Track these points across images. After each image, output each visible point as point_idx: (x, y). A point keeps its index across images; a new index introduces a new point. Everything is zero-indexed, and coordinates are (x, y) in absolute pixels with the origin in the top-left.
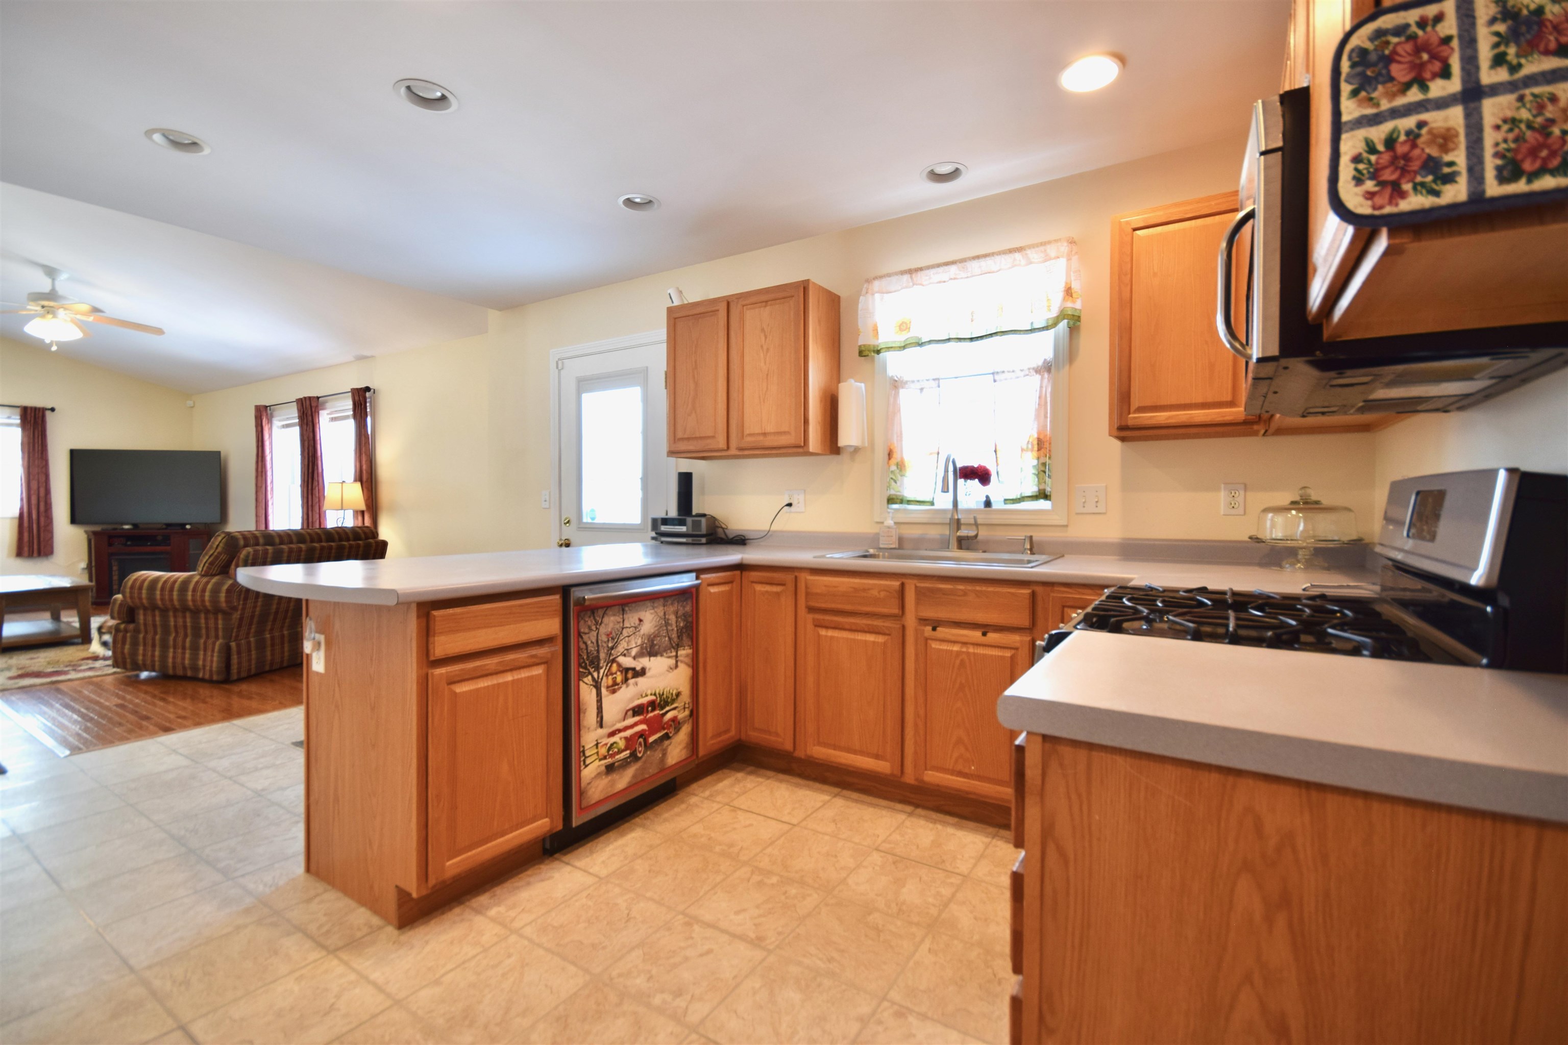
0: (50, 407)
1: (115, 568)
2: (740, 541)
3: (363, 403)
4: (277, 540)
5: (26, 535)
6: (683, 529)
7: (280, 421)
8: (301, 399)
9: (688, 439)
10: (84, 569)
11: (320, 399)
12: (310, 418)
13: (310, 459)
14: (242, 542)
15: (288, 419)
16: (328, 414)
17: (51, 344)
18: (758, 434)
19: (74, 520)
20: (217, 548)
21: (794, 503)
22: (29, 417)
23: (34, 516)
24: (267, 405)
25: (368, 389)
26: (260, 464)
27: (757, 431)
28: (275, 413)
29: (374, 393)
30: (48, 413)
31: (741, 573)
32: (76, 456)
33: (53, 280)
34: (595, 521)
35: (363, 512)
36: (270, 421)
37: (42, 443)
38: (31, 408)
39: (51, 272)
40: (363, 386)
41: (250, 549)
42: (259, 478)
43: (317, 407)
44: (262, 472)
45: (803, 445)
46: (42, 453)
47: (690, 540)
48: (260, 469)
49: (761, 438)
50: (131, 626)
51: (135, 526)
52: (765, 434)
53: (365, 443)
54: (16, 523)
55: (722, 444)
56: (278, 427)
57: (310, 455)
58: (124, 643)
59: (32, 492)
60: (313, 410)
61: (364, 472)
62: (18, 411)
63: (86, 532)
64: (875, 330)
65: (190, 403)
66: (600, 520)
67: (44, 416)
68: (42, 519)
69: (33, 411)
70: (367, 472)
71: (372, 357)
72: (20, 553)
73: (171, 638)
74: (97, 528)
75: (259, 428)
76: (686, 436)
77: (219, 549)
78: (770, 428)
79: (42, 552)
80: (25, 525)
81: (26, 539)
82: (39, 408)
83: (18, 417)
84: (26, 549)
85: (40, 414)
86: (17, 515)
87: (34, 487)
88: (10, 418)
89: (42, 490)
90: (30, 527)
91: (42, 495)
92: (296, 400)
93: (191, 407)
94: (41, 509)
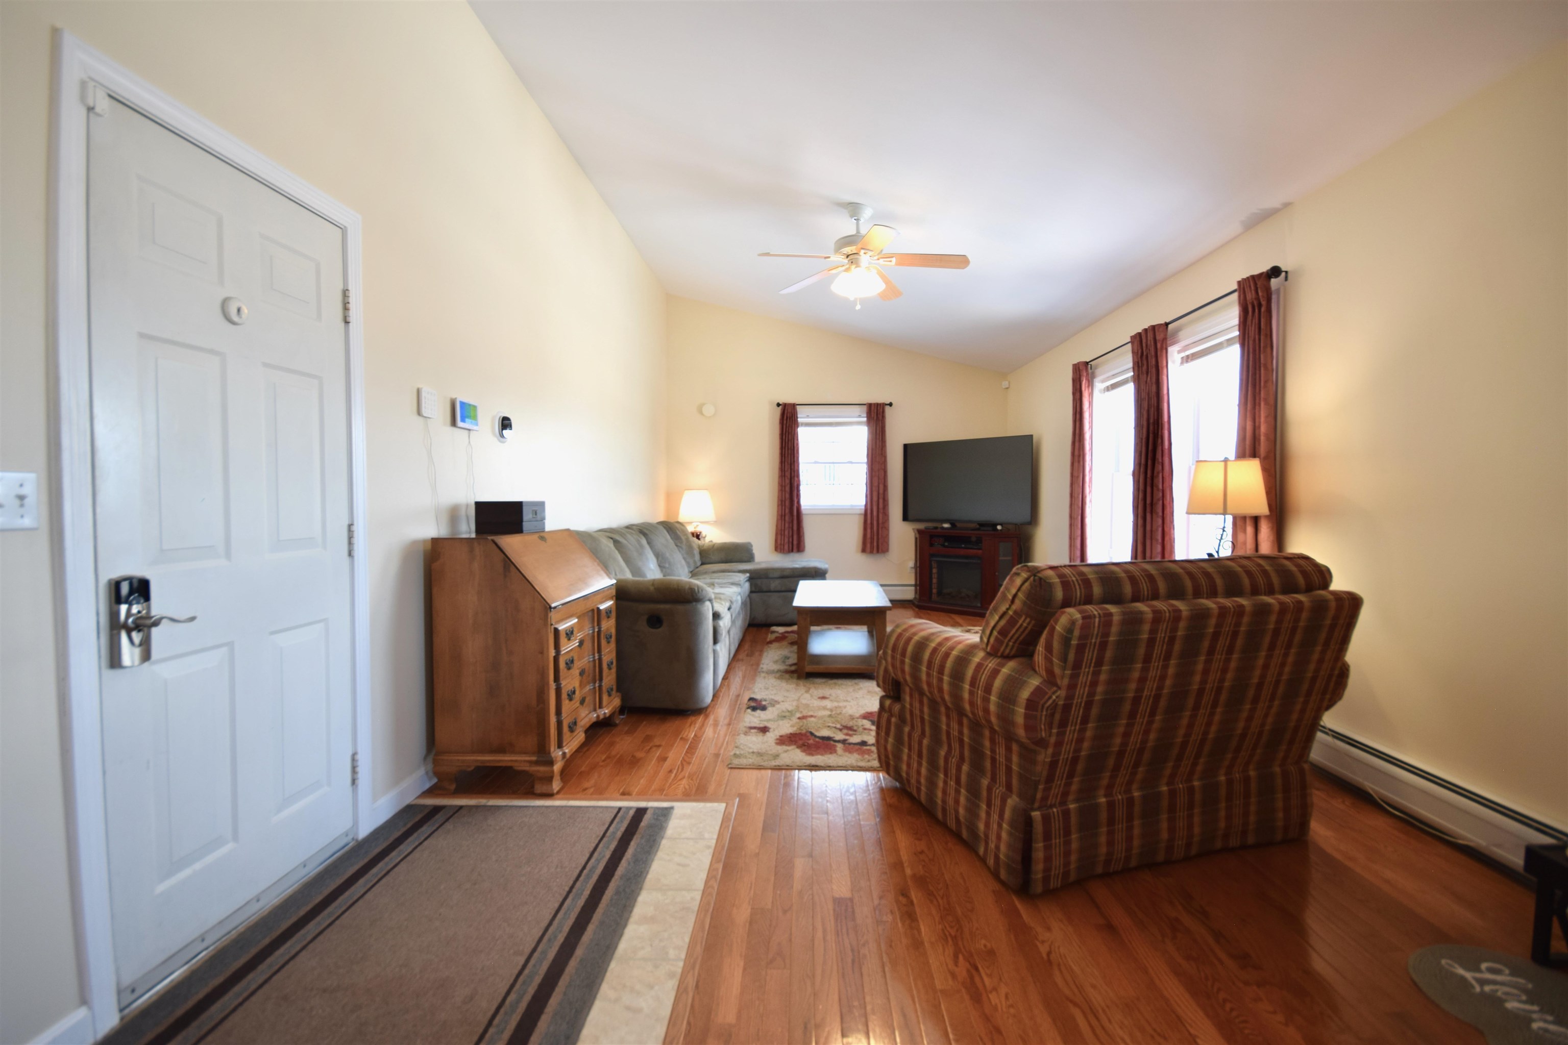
0: (888, 402)
1: (934, 571)
3: (1264, 303)
5: (869, 531)
7: (1103, 381)
8: (1141, 334)
10: (912, 568)
11: (1170, 326)
12: (1153, 362)
13: (1151, 428)
14: (1059, 594)
15: (1114, 376)
16: (1179, 352)
17: (855, 303)
19: (906, 518)
20: (1013, 601)
22: (872, 413)
23: (875, 513)
24: (1088, 361)
25: (1275, 271)
26: (1077, 444)
28: (1098, 372)
29: (1286, 279)
30: (887, 408)
32: (908, 451)
33: (857, 220)
35: (1256, 520)
36: (1091, 384)
37: (882, 439)
38: (874, 404)
39: (853, 209)
40: (1264, 267)
41: (1073, 613)
42: (1076, 464)
43: (1165, 339)
44: (1079, 456)
46: (882, 449)
48: (1076, 453)
50: (897, 708)
51: (953, 525)
53: (1266, 382)
54: (862, 518)
56: (1100, 391)
57: (1151, 421)
58: (887, 734)
59: (874, 489)
60: (1159, 345)
61: (1262, 438)
62: (865, 408)
63: (913, 529)
65: (1005, 384)
67: (883, 412)
68: (881, 516)
69: (876, 406)
70: (1268, 439)
71: (1287, 205)
72: (864, 550)
73: (943, 753)
74: (921, 526)
75: (1078, 395)
77: (1018, 604)
79: (880, 550)
80: (869, 521)
81: (869, 535)
82: (880, 404)
83: (865, 415)
84: (868, 545)
85: (881, 410)
86: (863, 512)
87: (876, 484)
88: (860, 416)
89: (881, 487)
90: (872, 524)
91: (881, 491)
92: (1133, 338)
93: (1007, 388)
94: (881, 506)
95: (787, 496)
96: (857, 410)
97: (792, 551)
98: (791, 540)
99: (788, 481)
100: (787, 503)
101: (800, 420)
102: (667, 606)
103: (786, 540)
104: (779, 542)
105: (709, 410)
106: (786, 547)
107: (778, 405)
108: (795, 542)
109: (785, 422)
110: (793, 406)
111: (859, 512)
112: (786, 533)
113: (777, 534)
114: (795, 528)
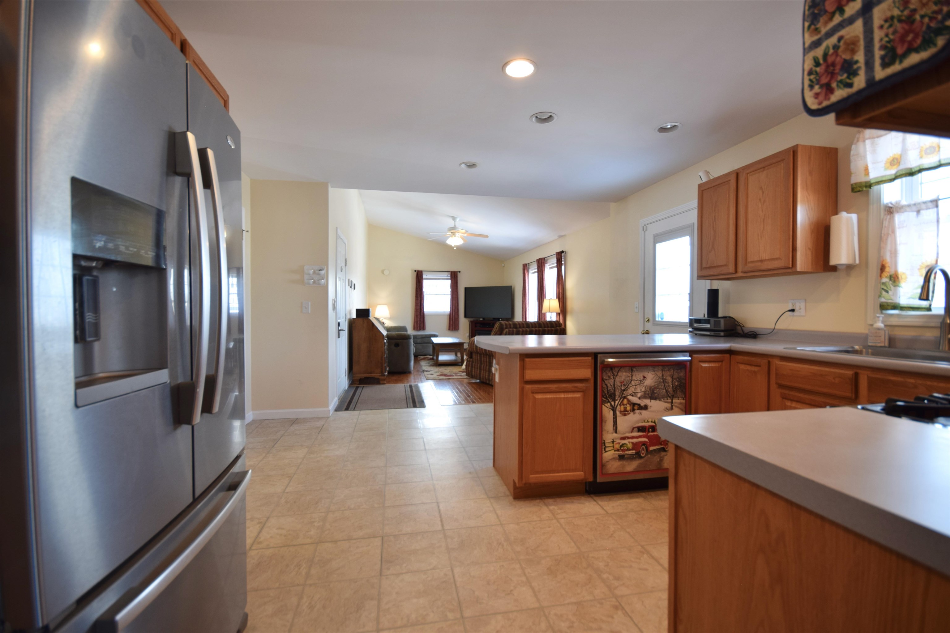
0: (459, 271)
2: (753, 335)
3: (560, 259)
4: (518, 326)
5: (451, 321)
6: (708, 326)
7: (532, 270)
8: (538, 259)
9: (710, 268)
11: (545, 259)
12: (541, 269)
13: (541, 287)
14: (505, 327)
16: (549, 266)
17: (454, 247)
18: (757, 261)
19: (466, 316)
20: (496, 329)
21: (797, 308)
22: (453, 275)
23: (454, 314)
24: (527, 263)
25: (562, 252)
26: (524, 291)
27: (756, 259)
28: (530, 267)
29: (566, 253)
30: (458, 273)
31: (730, 356)
32: (466, 289)
33: (455, 221)
34: (664, 320)
35: (559, 314)
36: (528, 271)
37: (456, 285)
38: (454, 272)
39: (454, 218)
40: (560, 250)
41: (507, 330)
42: (524, 298)
43: (544, 263)
45: (791, 266)
46: (456, 289)
47: (712, 333)
48: (524, 294)
49: (759, 264)
50: (471, 360)
51: (484, 319)
52: (761, 261)
53: (561, 279)
54: (449, 316)
55: (731, 269)
56: (531, 273)
58: (469, 367)
59: (453, 305)
60: (542, 264)
61: (560, 293)
62: (450, 273)
63: (469, 321)
64: (866, 169)
65: (503, 265)
66: (666, 319)
67: (457, 275)
68: (456, 316)
70: (562, 294)
71: (565, 235)
72: (449, 329)
73: (482, 366)
74: (472, 319)
75: (524, 274)
76: (708, 266)
78: (765, 256)
79: (456, 329)
80: (451, 318)
81: (451, 323)
82: (456, 272)
83: (450, 276)
84: (451, 327)
85: (456, 274)
86: (449, 314)
87: (454, 303)
88: (447, 276)
89: (456, 304)
91: (456, 306)
92: (537, 260)
93: (504, 267)
94: (456, 312)
95: (419, 307)
96: (447, 273)
97: (421, 330)
98: (420, 325)
99: (419, 302)
100: (419, 310)
101: (424, 277)
102: (400, 341)
103: (418, 325)
104: (415, 326)
105: (386, 272)
106: (418, 328)
107: (415, 271)
108: (422, 326)
109: (418, 278)
110: (421, 272)
111: (447, 314)
112: (419, 322)
113: (414, 323)
114: (422, 320)
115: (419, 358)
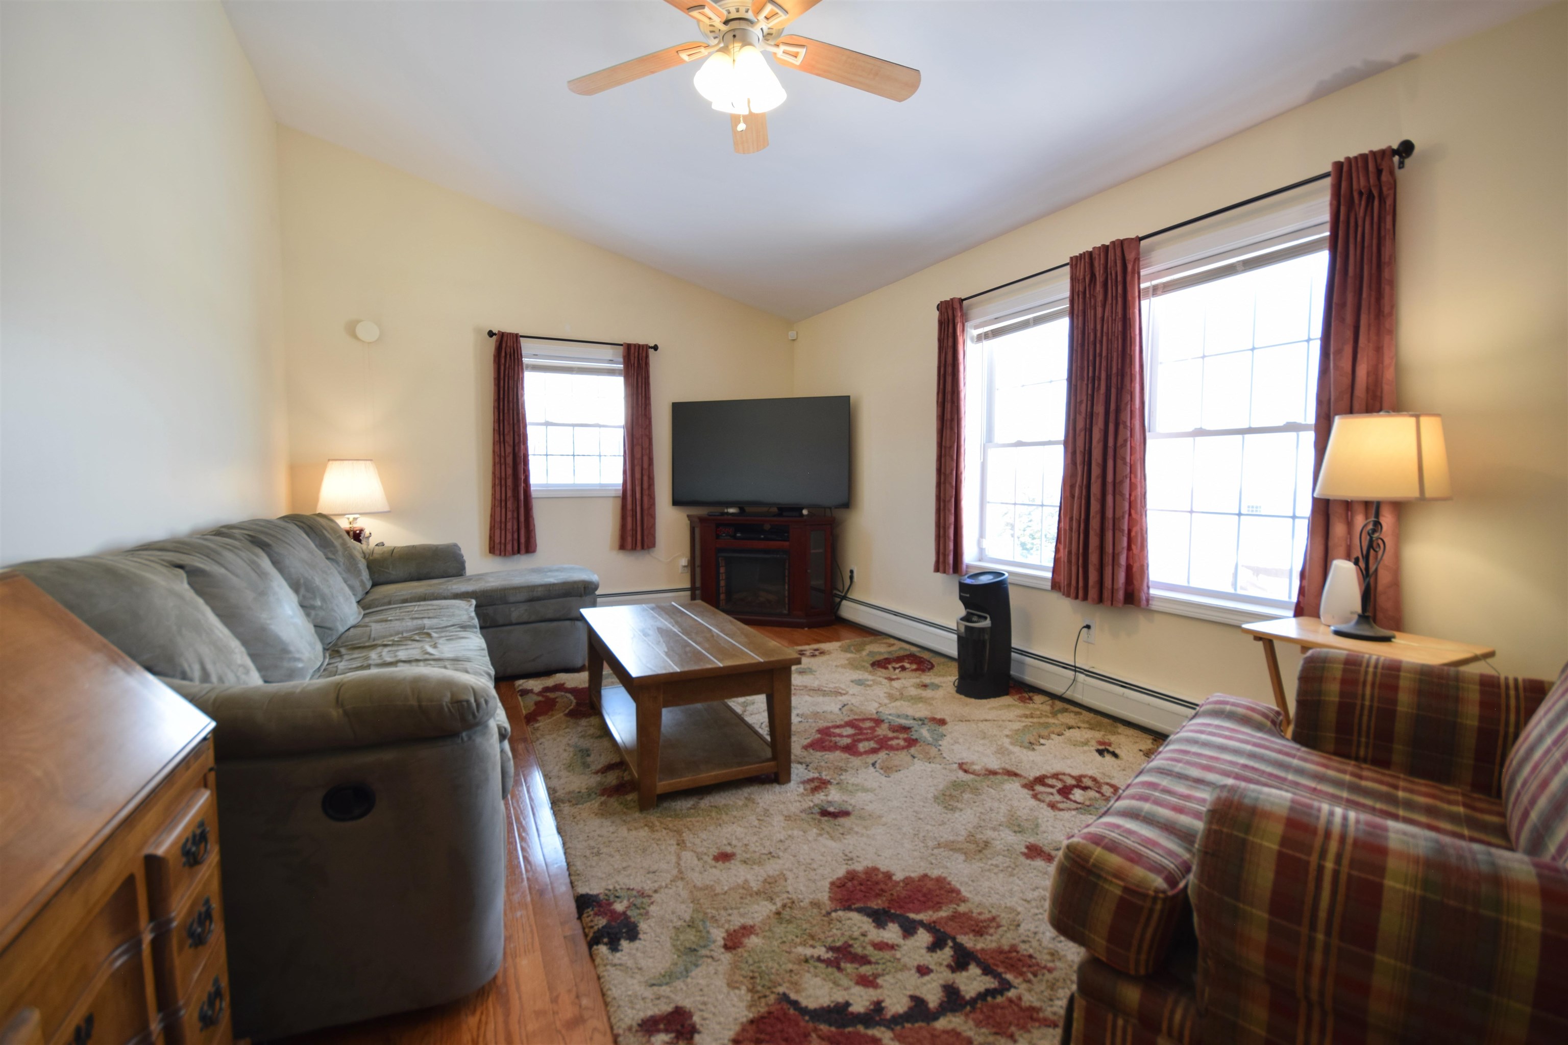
0: (652, 345)
1: (722, 570)
5: (629, 520)
7: (976, 327)
8: (1084, 255)
10: (685, 567)
11: (1142, 242)
12: (1119, 290)
15: (997, 320)
17: (735, 119)
19: (676, 502)
22: (632, 358)
23: (638, 496)
24: (963, 298)
28: (973, 312)
30: (651, 351)
32: (679, 410)
36: (964, 329)
37: (645, 394)
38: (635, 345)
42: (947, 432)
44: (952, 420)
46: (645, 408)
51: (742, 509)
54: (619, 502)
56: (973, 339)
57: (1114, 370)
59: (636, 462)
60: (1129, 268)
62: (621, 350)
63: (688, 517)
65: (792, 334)
67: (647, 357)
68: (646, 499)
69: (637, 348)
72: (622, 547)
74: (698, 512)
75: (950, 341)
79: (646, 547)
80: (629, 507)
81: (629, 526)
82: (643, 346)
83: (621, 360)
84: (629, 539)
85: (644, 355)
86: (620, 493)
87: (638, 455)
88: (611, 361)
89: (646, 459)
90: (634, 511)
91: (646, 466)
92: (1075, 262)
93: (794, 340)
94: (646, 485)
95: (510, 471)
96: (608, 352)
97: (519, 552)
98: (516, 536)
99: (509, 450)
100: (510, 482)
101: (525, 360)
102: (388, 756)
103: (509, 537)
104: (497, 540)
105: (367, 332)
106: (509, 547)
107: (491, 334)
108: (523, 540)
109: (503, 361)
110: (516, 337)
111: (613, 494)
112: (509, 526)
113: (492, 528)
114: (522, 518)
115: (525, 692)
